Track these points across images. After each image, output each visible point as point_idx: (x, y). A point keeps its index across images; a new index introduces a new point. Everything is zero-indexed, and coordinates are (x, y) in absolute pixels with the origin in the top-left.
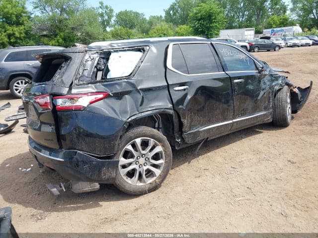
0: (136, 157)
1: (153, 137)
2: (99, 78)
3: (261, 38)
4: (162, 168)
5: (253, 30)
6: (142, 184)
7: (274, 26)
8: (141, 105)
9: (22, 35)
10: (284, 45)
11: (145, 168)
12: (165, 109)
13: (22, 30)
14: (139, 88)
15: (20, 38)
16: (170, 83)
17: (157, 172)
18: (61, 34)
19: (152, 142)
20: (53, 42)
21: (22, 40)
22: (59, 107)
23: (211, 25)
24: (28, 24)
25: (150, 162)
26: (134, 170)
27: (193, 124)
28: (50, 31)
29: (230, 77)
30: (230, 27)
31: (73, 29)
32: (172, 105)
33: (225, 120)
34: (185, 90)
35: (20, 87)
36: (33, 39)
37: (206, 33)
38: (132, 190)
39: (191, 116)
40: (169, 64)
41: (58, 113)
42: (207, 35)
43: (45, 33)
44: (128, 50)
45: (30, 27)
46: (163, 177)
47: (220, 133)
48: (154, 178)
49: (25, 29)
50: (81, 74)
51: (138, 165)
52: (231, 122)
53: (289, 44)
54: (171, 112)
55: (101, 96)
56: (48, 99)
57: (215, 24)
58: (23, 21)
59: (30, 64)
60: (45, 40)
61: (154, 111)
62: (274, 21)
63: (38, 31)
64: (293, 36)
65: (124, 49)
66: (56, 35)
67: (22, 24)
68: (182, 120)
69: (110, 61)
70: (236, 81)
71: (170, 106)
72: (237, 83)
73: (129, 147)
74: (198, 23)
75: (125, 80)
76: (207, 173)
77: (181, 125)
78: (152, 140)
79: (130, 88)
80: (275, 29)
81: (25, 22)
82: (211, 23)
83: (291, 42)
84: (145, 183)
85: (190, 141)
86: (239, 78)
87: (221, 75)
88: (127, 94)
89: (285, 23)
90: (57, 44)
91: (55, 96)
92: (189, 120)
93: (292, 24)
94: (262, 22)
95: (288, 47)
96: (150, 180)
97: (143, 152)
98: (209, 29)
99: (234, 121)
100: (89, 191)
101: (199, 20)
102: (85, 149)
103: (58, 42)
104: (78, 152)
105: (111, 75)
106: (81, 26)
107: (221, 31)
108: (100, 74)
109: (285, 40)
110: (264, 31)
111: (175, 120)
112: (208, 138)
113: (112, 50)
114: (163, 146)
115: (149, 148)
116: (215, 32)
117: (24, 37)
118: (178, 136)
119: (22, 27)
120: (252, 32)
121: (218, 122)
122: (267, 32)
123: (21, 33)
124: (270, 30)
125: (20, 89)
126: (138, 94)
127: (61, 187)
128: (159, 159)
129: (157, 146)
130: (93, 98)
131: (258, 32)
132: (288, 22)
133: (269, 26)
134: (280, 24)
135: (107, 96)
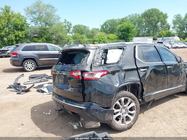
0: (121, 108)
1: (130, 97)
2: (103, 63)
3: (157, 43)
4: (134, 116)
5: (152, 38)
6: (123, 125)
7: (163, 36)
8: (124, 79)
9: (23, 36)
10: (171, 47)
11: (126, 115)
12: (136, 81)
13: (23, 33)
14: (123, 69)
15: (22, 38)
16: (138, 67)
17: (132, 118)
18: (45, 36)
19: (130, 100)
20: (40, 41)
21: (23, 39)
22: (86, 78)
23: (129, 35)
24: (27, 30)
25: (128, 112)
26: (119, 116)
27: (148, 90)
28: (39, 34)
29: (166, 65)
30: (138, 36)
31: (52, 34)
32: (139, 79)
33: (163, 89)
34: (145, 71)
35: (29, 65)
36: (29, 39)
37: (126, 39)
38: (118, 128)
39: (148, 86)
40: (137, 57)
41: (85, 81)
42: (126, 40)
43: (36, 35)
44: (116, 49)
45: (28, 32)
46: (135, 121)
47: (160, 97)
48: (130, 121)
49: (25, 33)
50: (95, 61)
51: (122, 113)
52: (166, 90)
53: (173, 47)
54: (139, 83)
55: (106, 73)
56: (80, 74)
57: (131, 34)
58: (24, 29)
59: (35, 53)
60: (36, 39)
61: (131, 82)
62: (163, 33)
63: (32, 34)
64: (175, 42)
65: (115, 48)
66: (42, 37)
67: (23, 30)
68: (144, 88)
69: (108, 54)
70: (169, 67)
71: (139, 80)
72: (169, 68)
73: (118, 103)
74: (121, 33)
75: (116, 64)
76: (156, 120)
77: (143, 91)
78: (130, 99)
79: (118, 69)
80: (164, 38)
81: (25, 29)
82: (129, 33)
83: (174, 46)
84: (125, 124)
85: (147, 100)
86: (170, 65)
87: (161, 63)
88: (117, 72)
89: (169, 35)
90: (42, 41)
91: (83, 72)
92: (147, 88)
93: (173, 35)
94: (156, 34)
95: (173, 48)
96: (128, 123)
97: (125, 106)
98: (127, 36)
99: (168, 89)
100: (95, 127)
101: (122, 31)
102: (97, 102)
103: (43, 41)
104: (94, 103)
105: (108, 62)
106: (56, 33)
107: (134, 38)
108: (103, 61)
109: (171, 44)
110: (158, 38)
111: (140, 88)
112: (154, 99)
113: (109, 49)
114: (135, 103)
115: (128, 103)
116: (131, 38)
117: (24, 37)
118: (140, 97)
119: (24, 32)
120: (152, 39)
121: (160, 90)
122: (160, 40)
123: (23, 35)
124: (161, 38)
125: (28, 66)
126: (123, 72)
127: (80, 124)
128: (133, 111)
129: (132, 102)
130: (102, 73)
131: (154, 39)
132: (171, 34)
133: (160, 36)
134: (166, 35)
135: (108, 73)
